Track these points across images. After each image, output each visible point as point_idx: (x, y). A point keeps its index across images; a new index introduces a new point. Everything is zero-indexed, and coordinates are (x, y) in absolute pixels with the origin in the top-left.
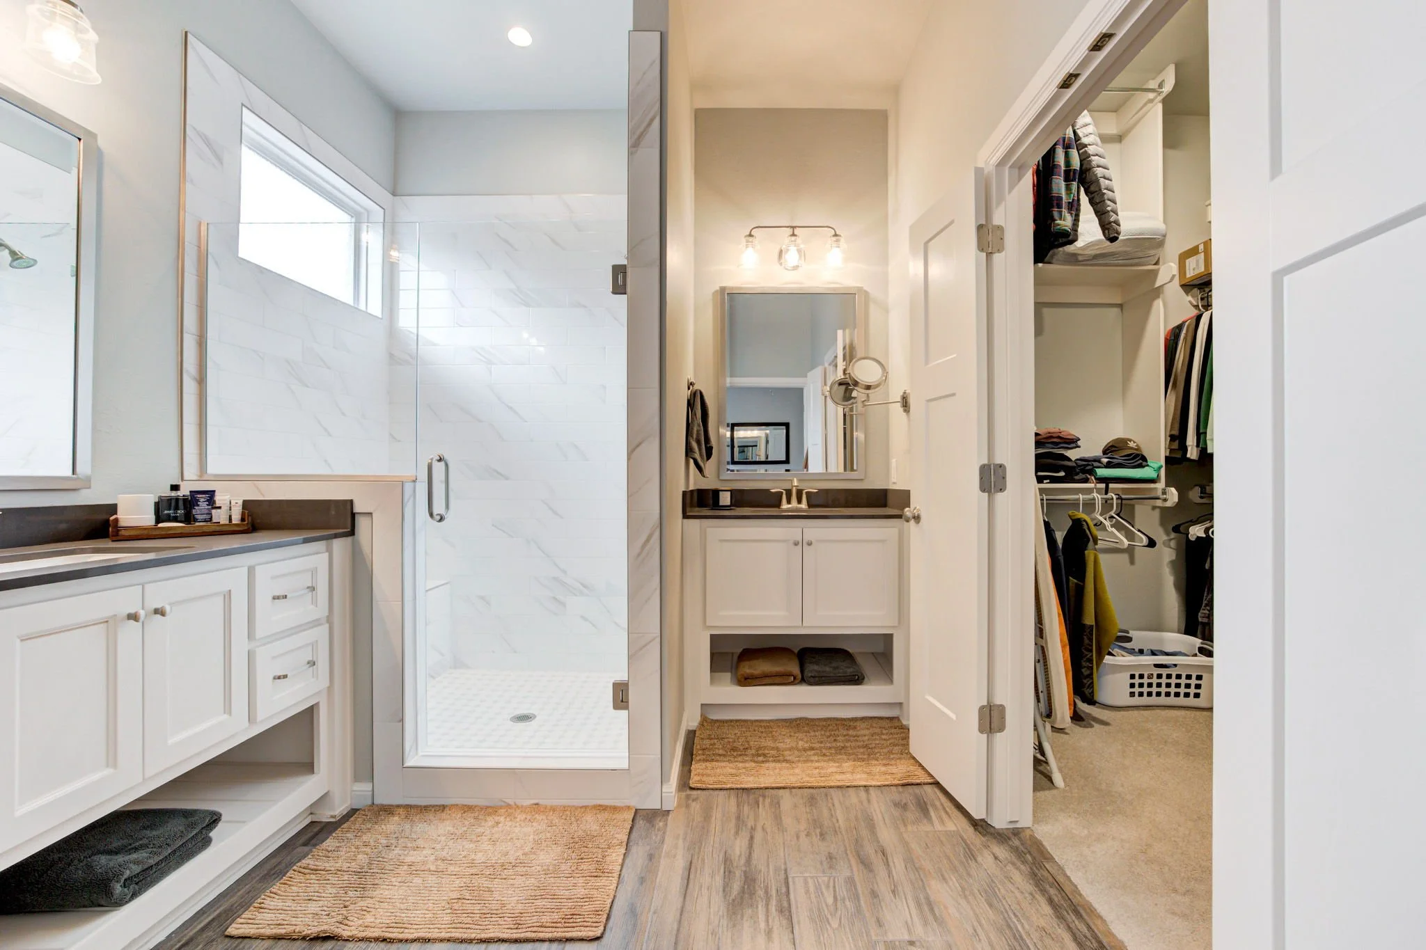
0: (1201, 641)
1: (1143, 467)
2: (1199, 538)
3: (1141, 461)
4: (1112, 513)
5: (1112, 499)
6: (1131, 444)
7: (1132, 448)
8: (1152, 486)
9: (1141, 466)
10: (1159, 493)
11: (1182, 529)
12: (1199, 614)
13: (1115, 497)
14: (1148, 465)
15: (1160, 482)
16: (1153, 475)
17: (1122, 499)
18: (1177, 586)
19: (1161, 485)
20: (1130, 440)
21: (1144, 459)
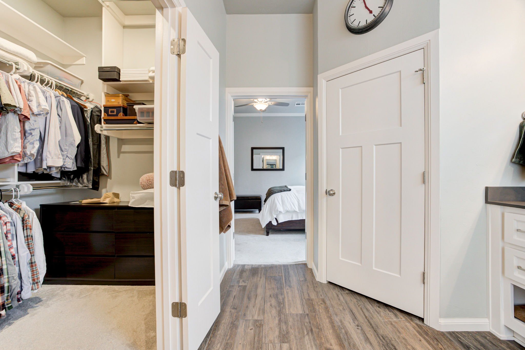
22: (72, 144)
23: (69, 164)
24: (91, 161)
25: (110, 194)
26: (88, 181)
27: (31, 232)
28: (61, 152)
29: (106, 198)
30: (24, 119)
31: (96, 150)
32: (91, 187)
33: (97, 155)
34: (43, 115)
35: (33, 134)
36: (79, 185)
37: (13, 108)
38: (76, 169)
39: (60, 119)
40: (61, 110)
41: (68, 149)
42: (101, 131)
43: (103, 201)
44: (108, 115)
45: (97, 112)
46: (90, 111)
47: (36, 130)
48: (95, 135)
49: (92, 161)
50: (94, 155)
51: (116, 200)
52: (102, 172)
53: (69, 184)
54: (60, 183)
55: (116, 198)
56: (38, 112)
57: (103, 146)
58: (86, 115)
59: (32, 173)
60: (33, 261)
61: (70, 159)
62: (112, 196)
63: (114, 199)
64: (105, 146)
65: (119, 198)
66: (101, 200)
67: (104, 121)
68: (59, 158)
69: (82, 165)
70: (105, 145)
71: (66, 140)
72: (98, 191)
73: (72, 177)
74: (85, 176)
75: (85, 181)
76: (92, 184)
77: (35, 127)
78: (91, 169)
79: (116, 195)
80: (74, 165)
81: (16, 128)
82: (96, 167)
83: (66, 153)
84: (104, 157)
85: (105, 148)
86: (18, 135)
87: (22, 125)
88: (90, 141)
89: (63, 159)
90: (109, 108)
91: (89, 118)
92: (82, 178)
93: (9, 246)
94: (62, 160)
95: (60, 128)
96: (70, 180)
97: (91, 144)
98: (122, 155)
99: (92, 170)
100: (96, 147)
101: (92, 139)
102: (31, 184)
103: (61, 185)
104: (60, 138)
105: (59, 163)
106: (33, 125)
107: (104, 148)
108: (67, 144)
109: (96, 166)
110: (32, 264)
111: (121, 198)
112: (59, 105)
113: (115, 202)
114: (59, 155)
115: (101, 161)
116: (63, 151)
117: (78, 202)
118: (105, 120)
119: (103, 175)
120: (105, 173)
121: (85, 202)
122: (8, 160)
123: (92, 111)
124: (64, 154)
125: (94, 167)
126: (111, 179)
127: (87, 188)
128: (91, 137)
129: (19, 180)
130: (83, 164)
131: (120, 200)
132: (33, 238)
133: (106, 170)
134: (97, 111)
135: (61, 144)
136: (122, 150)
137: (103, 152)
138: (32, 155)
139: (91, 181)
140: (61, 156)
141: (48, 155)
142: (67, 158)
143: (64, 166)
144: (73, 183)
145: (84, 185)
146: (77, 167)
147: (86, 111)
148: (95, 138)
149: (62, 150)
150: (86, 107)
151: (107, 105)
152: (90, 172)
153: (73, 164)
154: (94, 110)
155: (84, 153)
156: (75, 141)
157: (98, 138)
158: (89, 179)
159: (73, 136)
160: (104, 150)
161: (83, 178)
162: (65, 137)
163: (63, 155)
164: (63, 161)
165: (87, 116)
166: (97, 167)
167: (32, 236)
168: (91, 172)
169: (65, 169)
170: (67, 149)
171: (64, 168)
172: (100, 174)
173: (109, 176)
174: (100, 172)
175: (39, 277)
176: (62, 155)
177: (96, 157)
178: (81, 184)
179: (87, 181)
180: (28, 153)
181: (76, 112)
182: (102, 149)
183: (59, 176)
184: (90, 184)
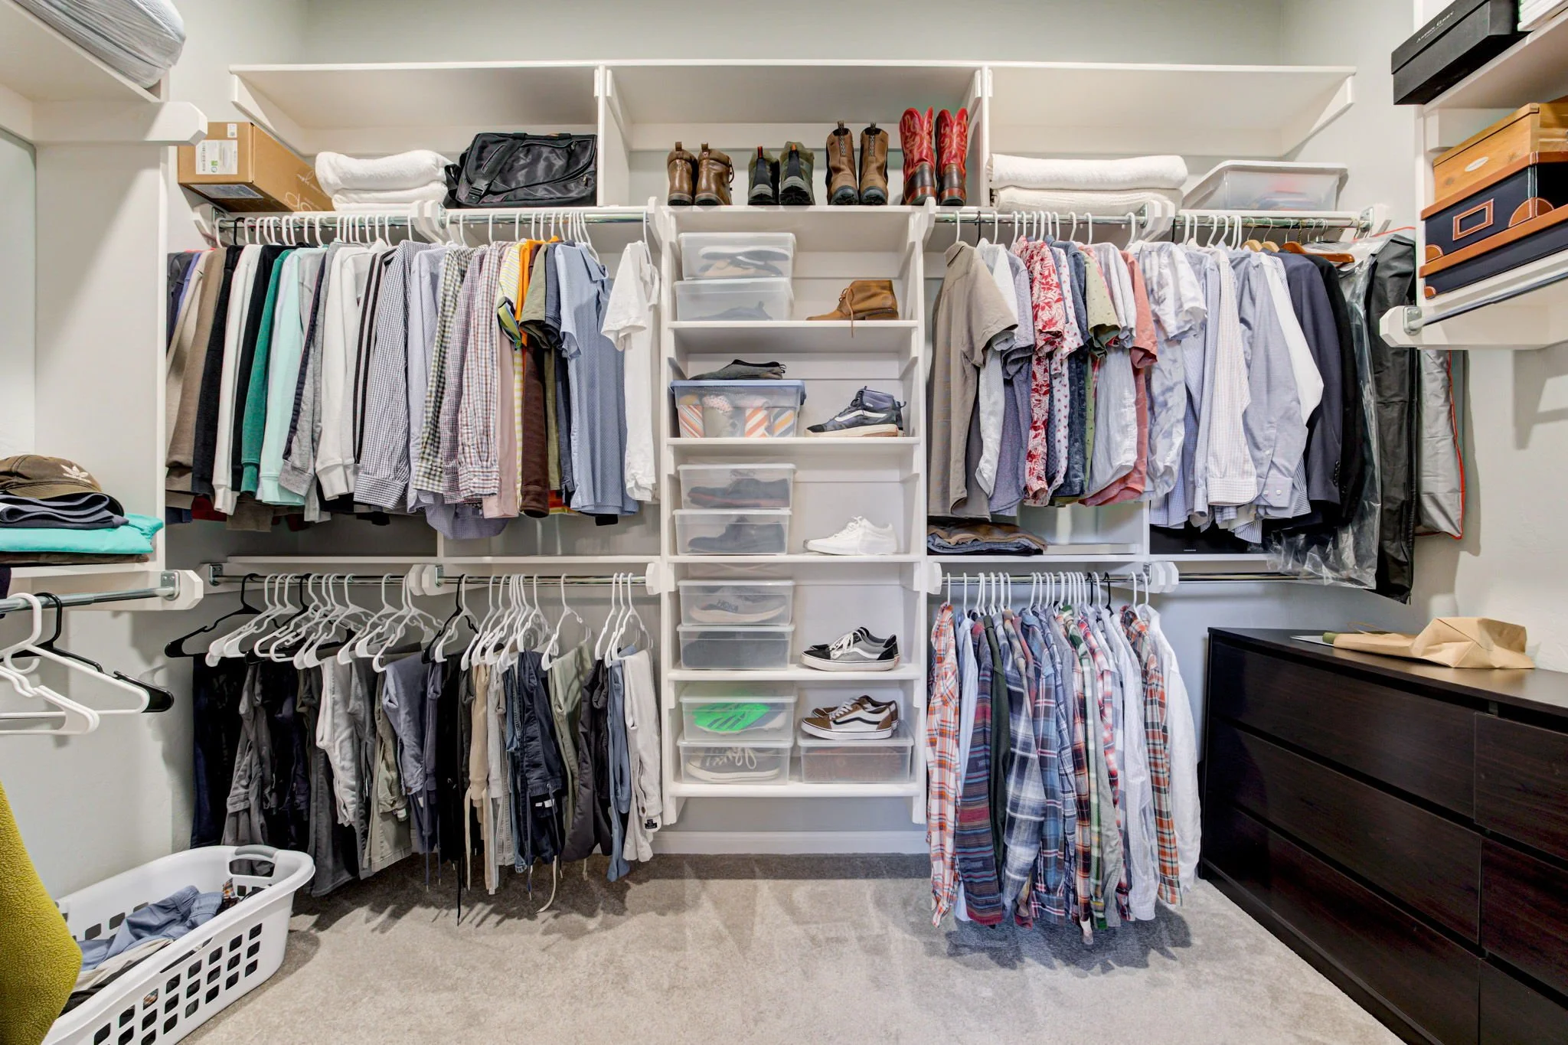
0: (234, 849)
1: (115, 527)
2: (224, 661)
3: (107, 513)
4: (28, 645)
5: (29, 608)
6: (73, 473)
7: (76, 482)
8: (137, 567)
9: (106, 524)
10: (154, 584)
11: (186, 648)
12: (229, 799)
13: (37, 603)
14: (126, 523)
15: (155, 559)
16: (140, 545)
17: (60, 606)
18: (168, 758)
19: (156, 566)
20: (71, 465)
21: (115, 507)
22: (1288, 417)
23: (1279, 492)
24: (1373, 476)
25: (1468, 624)
26: (1360, 559)
27: (1162, 714)
28: (1251, 451)
29: (1439, 640)
30: (1144, 364)
31: (1394, 428)
32: (1373, 585)
33: (1399, 446)
34: (1192, 333)
35: (1170, 405)
36: (1325, 571)
37: (1113, 335)
38: (1306, 510)
39: (1248, 333)
40: (1253, 299)
41: (1276, 438)
42: (1413, 331)
43: (1423, 654)
44: (1449, 247)
45: (1395, 264)
46: (1366, 267)
47: (1175, 390)
48: (1389, 364)
49: (1377, 473)
50: (1389, 449)
51: (1501, 656)
52: (1426, 521)
53: (1293, 566)
54: (1264, 562)
55: (1498, 645)
56: (1179, 328)
57: (1430, 404)
58: (1347, 295)
59: (1182, 527)
60: (1164, 810)
61: (1283, 474)
62: (1475, 633)
63: (1489, 650)
64: (1442, 401)
65: (1522, 649)
66: (1416, 647)
67: (1427, 284)
68: (1244, 473)
69: (1330, 493)
70: (1443, 396)
71: (1269, 404)
72: (1405, 602)
73: (1302, 542)
74: (1347, 540)
75: (1349, 556)
76: (1375, 570)
77: (1175, 380)
78: (1373, 510)
79: (1500, 634)
80: (1297, 495)
81: (1127, 394)
82: (1396, 499)
83: (1268, 452)
84: (1437, 453)
85: (1442, 412)
86: (1130, 414)
87: (1142, 381)
88: (1365, 393)
89: (1259, 476)
90: (1448, 214)
91: (1362, 299)
92: (1336, 546)
93: (1106, 742)
94: (1253, 479)
95: (1248, 366)
96: (1296, 553)
97: (1372, 406)
98: (1540, 431)
99: (1378, 511)
100: (1393, 413)
101: (1378, 382)
102: (1175, 562)
103: (1270, 570)
104: (1246, 401)
105: (1246, 493)
106: (1168, 376)
107: (1438, 413)
108: (1273, 419)
109: (1397, 496)
110: (1162, 818)
111: (1537, 647)
112: (1247, 287)
113: (1493, 668)
114: (1245, 461)
115: (1424, 474)
116: (1258, 448)
117: (1318, 639)
118: (1430, 279)
119: (1434, 532)
120: (1443, 525)
121: (1344, 640)
122: (1114, 492)
123: (1374, 267)
124: (1262, 459)
125: (1385, 499)
126: (1476, 550)
127: (1354, 586)
128: (1370, 377)
129: (1154, 550)
130: (1336, 490)
131: (1532, 659)
132: (1169, 734)
133: (1448, 509)
134: (1398, 258)
135: (1252, 423)
136: (1545, 405)
137: (1433, 431)
138: (1168, 470)
139: (1374, 561)
140: (1250, 466)
141: (1212, 467)
142: (1274, 472)
143: (1263, 503)
144: (1304, 563)
145: (1344, 573)
146: (1313, 504)
147: (1351, 274)
148: (1391, 379)
149: (1255, 445)
150: (1346, 260)
151: (1444, 201)
152: (1369, 521)
153: (1292, 493)
154: (1381, 260)
155: (1339, 447)
156: (1299, 403)
157: (1403, 372)
158: (1363, 551)
159: (1291, 384)
160: (1437, 419)
161: (1341, 546)
162: (1265, 397)
163: (1257, 462)
164: (1258, 483)
165: (1353, 293)
166: (1402, 497)
167: (1165, 730)
168: (1374, 522)
169: (1269, 511)
170: (1273, 437)
171: (1265, 507)
172: (1420, 529)
173: (1463, 538)
174: (1419, 521)
175: (1177, 869)
176: (1254, 459)
177: (1394, 454)
178: (1332, 569)
179: (1356, 557)
180: (1161, 466)
181: (1305, 290)
182: (1426, 420)
183: (1255, 536)
184: (1368, 570)
